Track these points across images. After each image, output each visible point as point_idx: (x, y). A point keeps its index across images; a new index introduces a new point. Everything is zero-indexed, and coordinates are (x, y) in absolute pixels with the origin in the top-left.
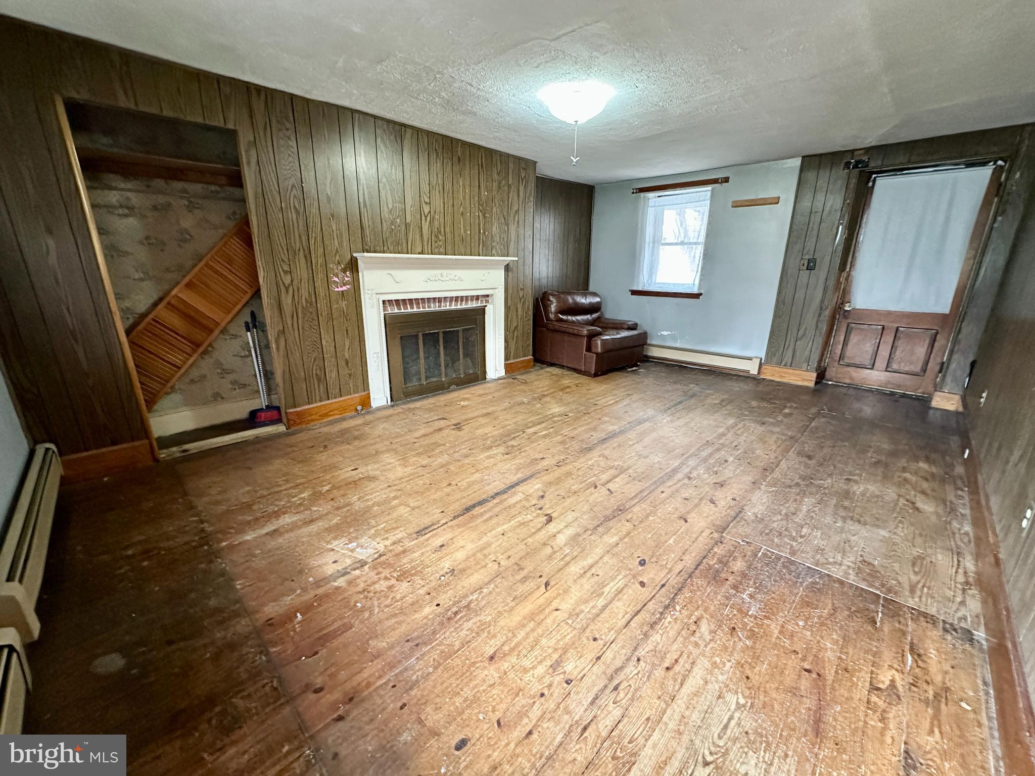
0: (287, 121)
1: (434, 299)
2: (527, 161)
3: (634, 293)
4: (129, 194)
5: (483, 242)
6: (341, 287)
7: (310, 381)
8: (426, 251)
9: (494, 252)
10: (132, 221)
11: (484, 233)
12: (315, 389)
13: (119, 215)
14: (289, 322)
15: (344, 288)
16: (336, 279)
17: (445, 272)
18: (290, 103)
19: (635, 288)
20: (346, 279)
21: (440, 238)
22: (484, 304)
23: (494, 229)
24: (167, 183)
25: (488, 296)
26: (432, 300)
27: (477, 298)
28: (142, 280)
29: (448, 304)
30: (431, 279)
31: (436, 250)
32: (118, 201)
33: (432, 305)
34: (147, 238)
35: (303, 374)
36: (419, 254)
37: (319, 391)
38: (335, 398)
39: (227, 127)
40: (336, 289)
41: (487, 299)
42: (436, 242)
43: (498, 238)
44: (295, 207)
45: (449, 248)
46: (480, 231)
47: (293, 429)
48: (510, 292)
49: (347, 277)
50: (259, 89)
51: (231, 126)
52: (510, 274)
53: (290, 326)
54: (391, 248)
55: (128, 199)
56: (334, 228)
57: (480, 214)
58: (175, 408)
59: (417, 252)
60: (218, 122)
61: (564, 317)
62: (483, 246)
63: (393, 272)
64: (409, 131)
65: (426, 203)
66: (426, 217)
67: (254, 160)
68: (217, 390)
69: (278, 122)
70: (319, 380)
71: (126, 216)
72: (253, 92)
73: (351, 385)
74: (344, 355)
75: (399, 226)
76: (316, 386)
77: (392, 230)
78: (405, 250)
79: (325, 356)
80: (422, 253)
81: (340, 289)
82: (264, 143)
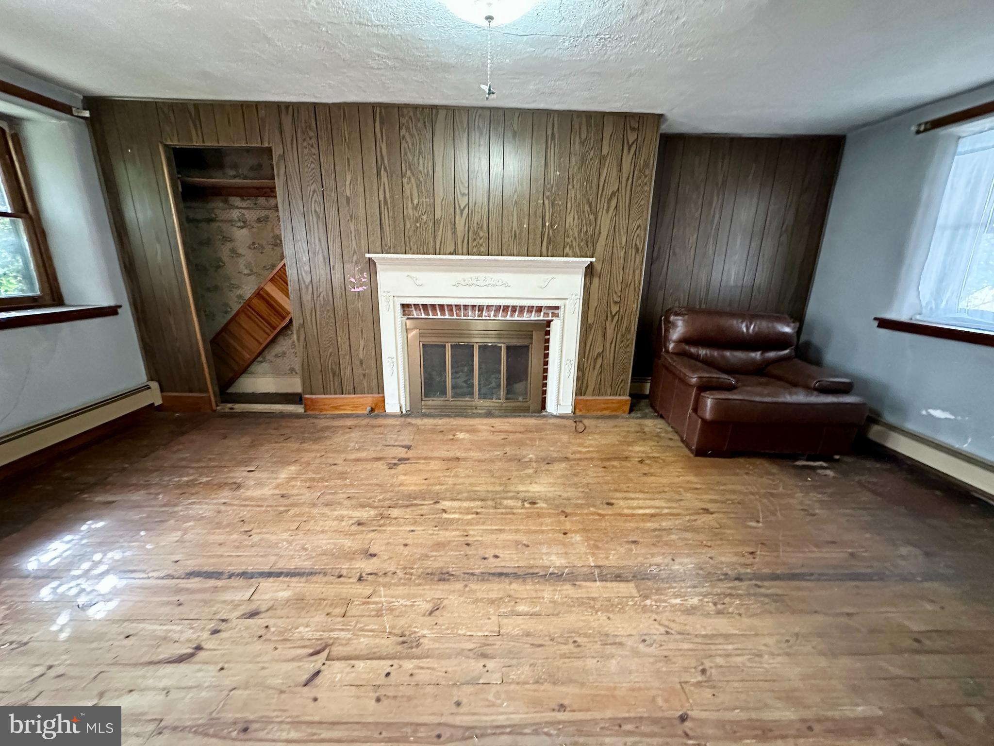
0: (310, 129)
1: (474, 306)
2: (641, 117)
3: (884, 324)
4: (244, 211)
5: (549, 239)
6: (358, 288)
7: (325, 375)
8: (460, 252)
9: (567, 250)
10: (245, 231)
11: (552, 226)
12: (330, 381)
13: (238, 227)
14: (309, 318)
15: (361, 289)
16: (353, 280)
17: (482, 275)
18: (313, 112)
19: (892, 315)
20: (363, 280)
21: (481, 234)
22: (550, 318)
23: (570, 220)
24: (267, 201)
25: (557, 308)
26: (470, 308)
27: (539, 309)
28: (249, 275)
29: (492, 313)
30: (463, 283)
31: (475, 250)
32: (238, 217)
33: (470, 313)
34: (254, 243)
35: (319, 366)
36: (450, 254)
37: (334, 383)
38: (349, 394)
39: (263, 146)
40: (353, 290)
41: (556, 311)
42: (475, 240)
43: (576, 231)
44: (315, 211)
45: (494, 246)
46: (544, 225)
47: (309, 412)
48: (594, 304)
49: (364, 278)
50: (288, 105)
51: (266, 145)
52: (596, 281)
53: (309, 321)
54: (414, 248)
55: (243, 215)
56: (352, 229)
57: (546, 202)
58: (265, 374)
59: (448, 252)
60: (256, 144)
61: (693, 350)
62: (549, 243)
63: (414, 274)
64: (442, 114)
65: (463, 195)
66: (462, 211)
67: (282, 171)
68: (293, 366)
69: (303, 133)
70: (334, 374)
71: (242, 228)
72: (283, 108)
73: (365, 385)
74: (358, 355)
75: (425, 223)
76: (332, 379)
77: (417, 228)
78: (432, 250)
79: (341, 353)
80: (454, 253)
81: (356, 290)
82: (290, 154)
